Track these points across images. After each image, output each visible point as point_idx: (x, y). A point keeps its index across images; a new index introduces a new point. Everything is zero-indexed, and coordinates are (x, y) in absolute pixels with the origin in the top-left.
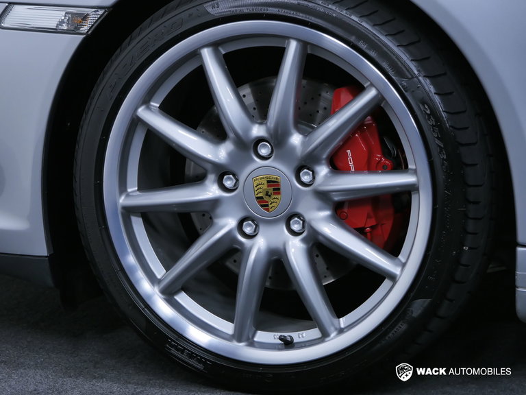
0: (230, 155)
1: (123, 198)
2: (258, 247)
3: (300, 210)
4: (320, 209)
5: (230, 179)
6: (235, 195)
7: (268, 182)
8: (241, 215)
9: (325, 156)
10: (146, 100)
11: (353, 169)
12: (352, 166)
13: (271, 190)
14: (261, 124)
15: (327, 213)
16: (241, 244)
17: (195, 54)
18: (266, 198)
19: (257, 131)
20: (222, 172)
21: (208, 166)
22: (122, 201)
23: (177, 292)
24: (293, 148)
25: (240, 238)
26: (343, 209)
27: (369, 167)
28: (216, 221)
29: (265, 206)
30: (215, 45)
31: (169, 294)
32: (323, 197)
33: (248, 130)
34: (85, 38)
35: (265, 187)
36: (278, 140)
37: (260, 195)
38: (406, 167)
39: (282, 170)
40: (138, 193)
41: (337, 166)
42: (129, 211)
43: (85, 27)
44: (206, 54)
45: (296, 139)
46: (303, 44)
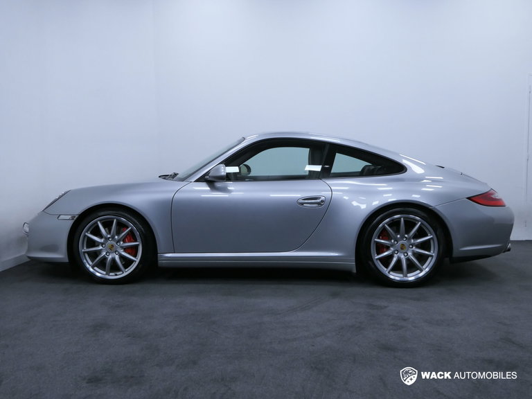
0: (104, 241)
2: (110, 257)
3: (118, 250)
4: (121, 250)
5: (104, 245)
6: (105, 248)
8: (106, 252)
9: (122, 240)
10: (87, 232)
11: (127, 242)
14: (109, 235)
15: (123, 250)
17: (96, 223)
20: (102, 244)
21: (100, 243)
22: (83, 250)
24: (116, 239)
25: (106, 256)
26: (126, 249)
27: (130, 241)
28: (101, 253)
29: (111, 250)
30: (100, 221)
31: (93, 267)
32: (122, 247)
33: (107, 236)
34: (75, 221)
35: (111, 246)
36: (113, 237)
37: (110, 248)
38: (137, 241)
39: (114, 243)
40: (86, 249)
41: (124, 242)
42: (84, 252)
43: (75, 219)
44: (99, 222)
45: (116, 237)
46: (117, 220)
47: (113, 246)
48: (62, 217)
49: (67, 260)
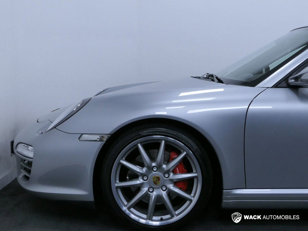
0: (146, 171)
1: (116, 184)
2: (154, 194)
3: (165, 184)
4: (171, 184)
5: (145, 177)
6: (147, 182)
7: (157, 177)
8: (149, 187)
9: (171, 170)
10: (122, 159)
11: (178, 173)
12: (178, 172)
13: (157, 180)
14: (154, 162)
15: (172, 185)
16: (150, 194)
17: (136, 145)
18: (156, 182)
19: (154, 164)
20: (143, 175)
21: (139, 174)
22: (116, 185)
23: (131, 208)
24: (164, 168)
25: (149, 193)
26: (177, 183)
27: (182, 172)
28: (142, 189)
29: (156, 184)
30: (141, 143)
31: (129, 209)
32: (172, 181)
33: (151, 165)
34: (105, 143)
35: (156, 179)
36: (159, 167)
37: (154, 181)
38: (193, 172)
39: (159, 174)
40: (119, 183)
41: (175, 172)
42: (117, 187)
43: (105, 140)
44: (139, 145)
45: (164, 166)
46: (166, 141)
47: (158, 178)
48: (85, 137)
49: (92, 199)
